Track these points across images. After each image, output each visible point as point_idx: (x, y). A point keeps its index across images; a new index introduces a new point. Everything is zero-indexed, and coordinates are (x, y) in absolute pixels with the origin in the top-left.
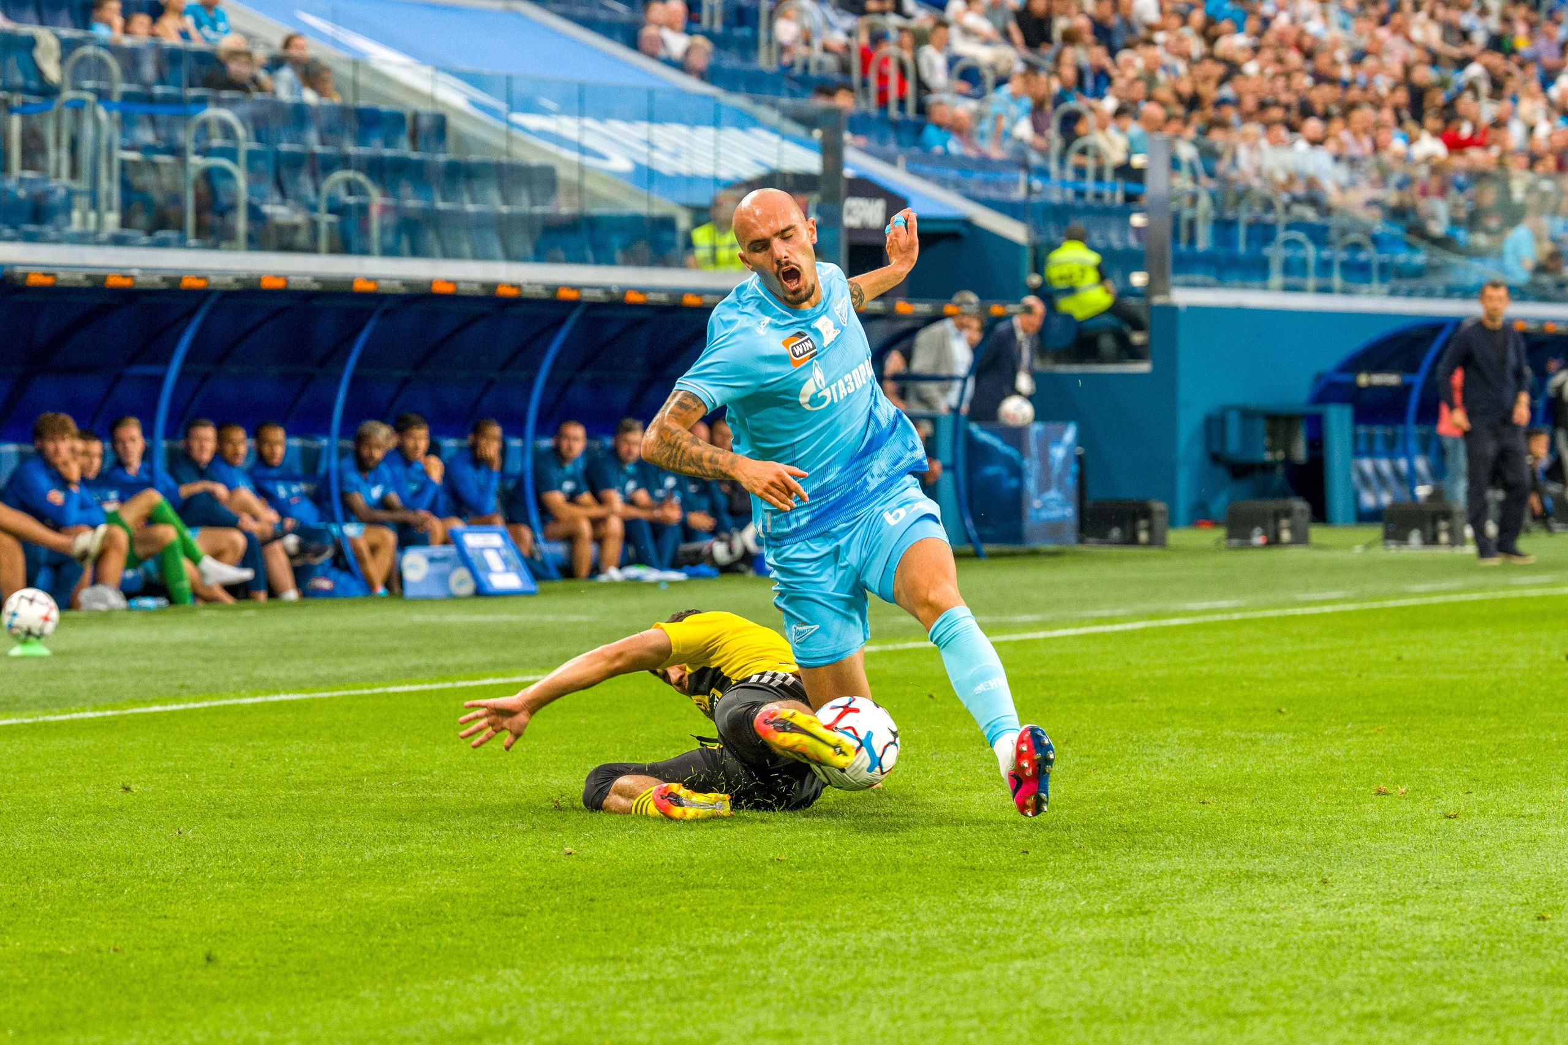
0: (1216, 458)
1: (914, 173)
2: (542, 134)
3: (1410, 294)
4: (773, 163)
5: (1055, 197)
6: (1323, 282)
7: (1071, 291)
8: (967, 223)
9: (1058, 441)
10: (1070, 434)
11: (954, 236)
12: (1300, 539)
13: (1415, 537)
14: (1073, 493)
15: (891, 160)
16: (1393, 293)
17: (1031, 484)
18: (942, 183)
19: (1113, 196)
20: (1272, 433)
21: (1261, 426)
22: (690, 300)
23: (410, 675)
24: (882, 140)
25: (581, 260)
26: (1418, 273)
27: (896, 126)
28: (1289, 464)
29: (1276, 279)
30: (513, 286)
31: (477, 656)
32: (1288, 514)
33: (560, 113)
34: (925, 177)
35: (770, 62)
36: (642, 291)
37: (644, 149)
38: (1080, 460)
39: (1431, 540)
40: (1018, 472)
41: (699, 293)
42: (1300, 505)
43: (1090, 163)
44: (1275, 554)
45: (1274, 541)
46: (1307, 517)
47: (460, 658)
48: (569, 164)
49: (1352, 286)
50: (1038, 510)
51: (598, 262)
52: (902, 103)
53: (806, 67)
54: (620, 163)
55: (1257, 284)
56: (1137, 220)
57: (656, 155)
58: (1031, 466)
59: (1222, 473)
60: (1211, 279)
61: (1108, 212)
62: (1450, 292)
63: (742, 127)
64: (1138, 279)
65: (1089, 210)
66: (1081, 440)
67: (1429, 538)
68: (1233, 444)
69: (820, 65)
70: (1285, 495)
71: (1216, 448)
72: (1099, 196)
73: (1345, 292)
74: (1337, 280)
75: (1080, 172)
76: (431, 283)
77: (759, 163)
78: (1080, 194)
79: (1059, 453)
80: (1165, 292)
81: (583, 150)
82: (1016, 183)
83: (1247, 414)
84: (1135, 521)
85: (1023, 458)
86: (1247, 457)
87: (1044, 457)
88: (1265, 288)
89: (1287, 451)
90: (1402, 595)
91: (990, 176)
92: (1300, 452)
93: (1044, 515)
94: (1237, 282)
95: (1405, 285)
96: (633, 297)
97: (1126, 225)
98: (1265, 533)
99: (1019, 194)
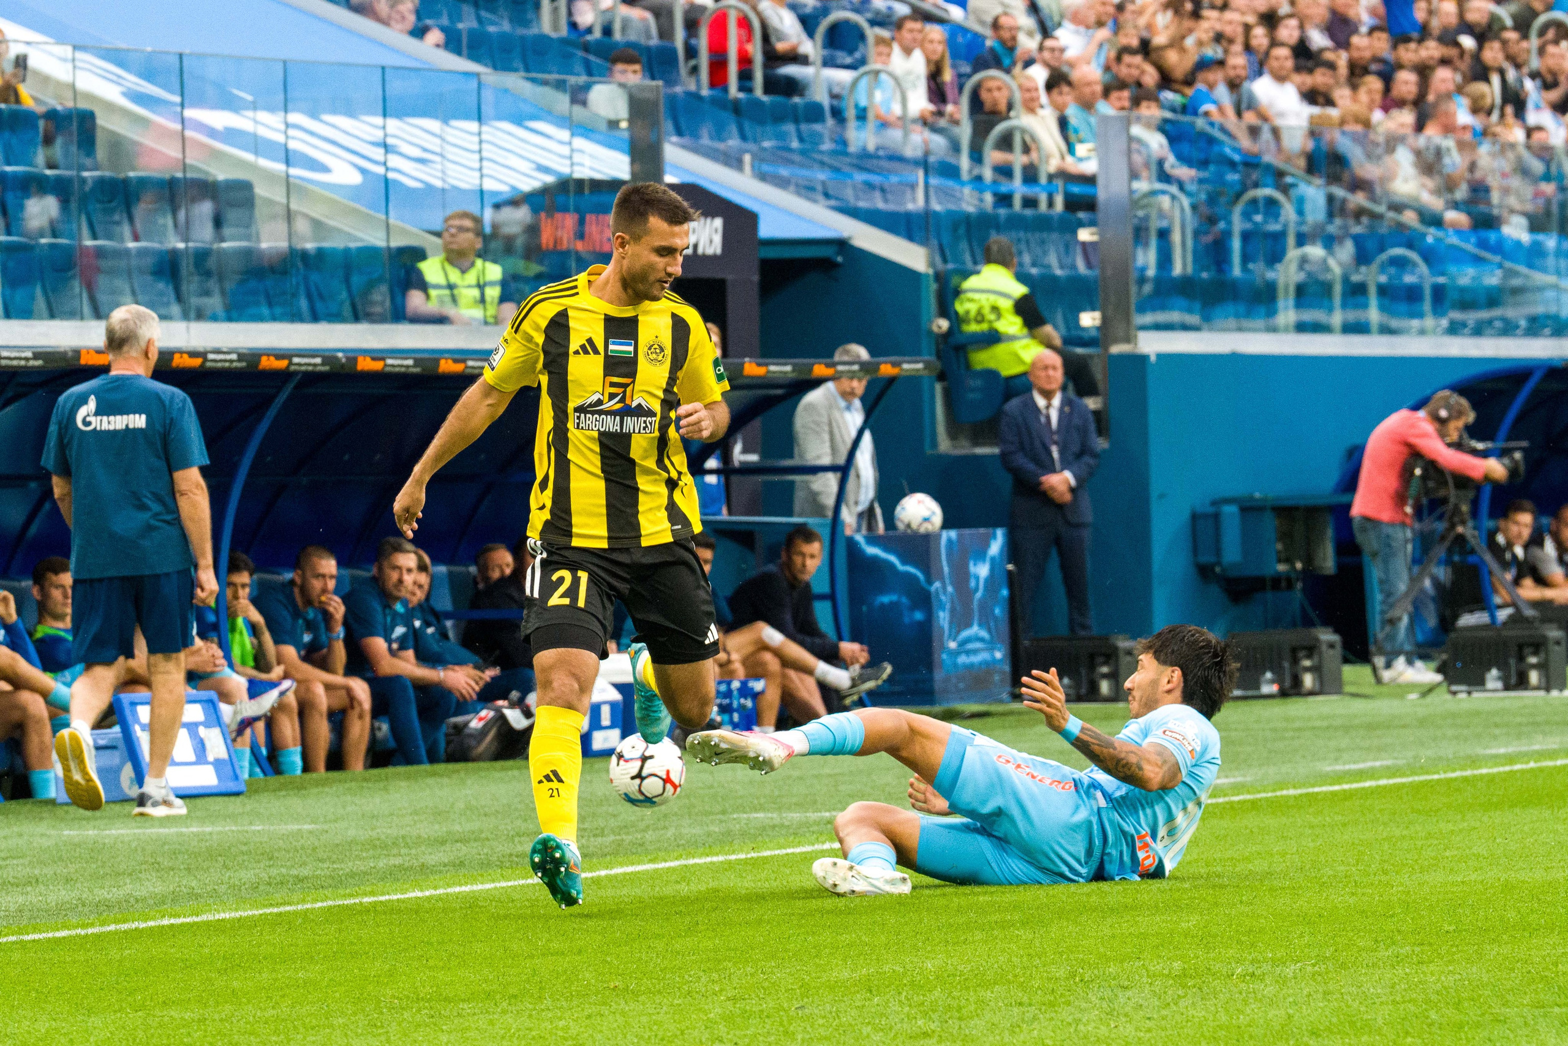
0: (1204, 572)
1: (763, 177)
2: (231, 135)
3: (1478, 331)
4: (565, 169)
5: (970, 208)
6: (1352, 316)
7: (993, 338)
8: (842, 244)
9: (981, 554)
10: (997, 545)
11: (825, 265)
12: (1329, 685)
13: (1493, 680)
14: (1004, 628)
15: (734, 162)
16: (1454, 329)
17: (943, 618)
18: (807, 190)
19: (1051, 204)
20: (1285, 536)
21: (1270, 524)
22: (447, 366)
23: (60, 914)
24: (719, 134)
25: (295, 317)
26: (1493, 299)
27: (736, 108)
28: (1313, 578)
29: (1287, 315)
30: (193, 354)
31: (152, 886)
32: (1311, 650)
33: (255, 106)
34: (782, 183)
35: (555, 26)
36: (377, 355)
37: (378, 154)
38: (1012, 580)
39: (1517, 682)
40: (924, 600)
41: (460, 356)
42: (1327, 636)
43: (1018, 160)
44: (1296, 707)
45: (1292, 689)
46: (1338, 652)
47: (128, 888)
48: (270, 177)
49: (1394, 323)
50: (956, 653)
51: (315, 317)
52: (745, 76)
53: (607, 31)
54: (344, 174)
55: (1260, 323)
56: (1085, 235)
57: (394, 161)
58: (943, 590)
59: (1215, 591)
60: (1193, 319)
61: (1044, 224)
62: (1535, 327)
63: (519, 120)
64: (1089, 319)
65: (1015, 223)
66: (1013, 551)
67: (1513, 681)
68: (1232, 553)
69: (626, 24)
70: (1308, 623)
71: (1206, 558)
72: (1030, 202)
73: (1386, 330)
74: (1373, 315)
75: (1004, 171)
76: (77, 353)
77: (544, 169)
78: (1004, 199)
79: (982, 571)
80: (1128, 339)
81: (288, 157)
82: (913, 187)
83: (1249, 509)
84: (1092, 667)
85: (930, 582)
86: (1252, 571)
87: (961, 576)
88: (1274, 330)
89: (1309, 560)
90: (1474, 761)
91: (875, 179)
92: (1328, 561)
93: (962, 659)
94: (1232, 322)
95: (1472, 317)
96: (366, 364)
97: (1070, 243)
98: (1279, 680)
99: (916, 203)
